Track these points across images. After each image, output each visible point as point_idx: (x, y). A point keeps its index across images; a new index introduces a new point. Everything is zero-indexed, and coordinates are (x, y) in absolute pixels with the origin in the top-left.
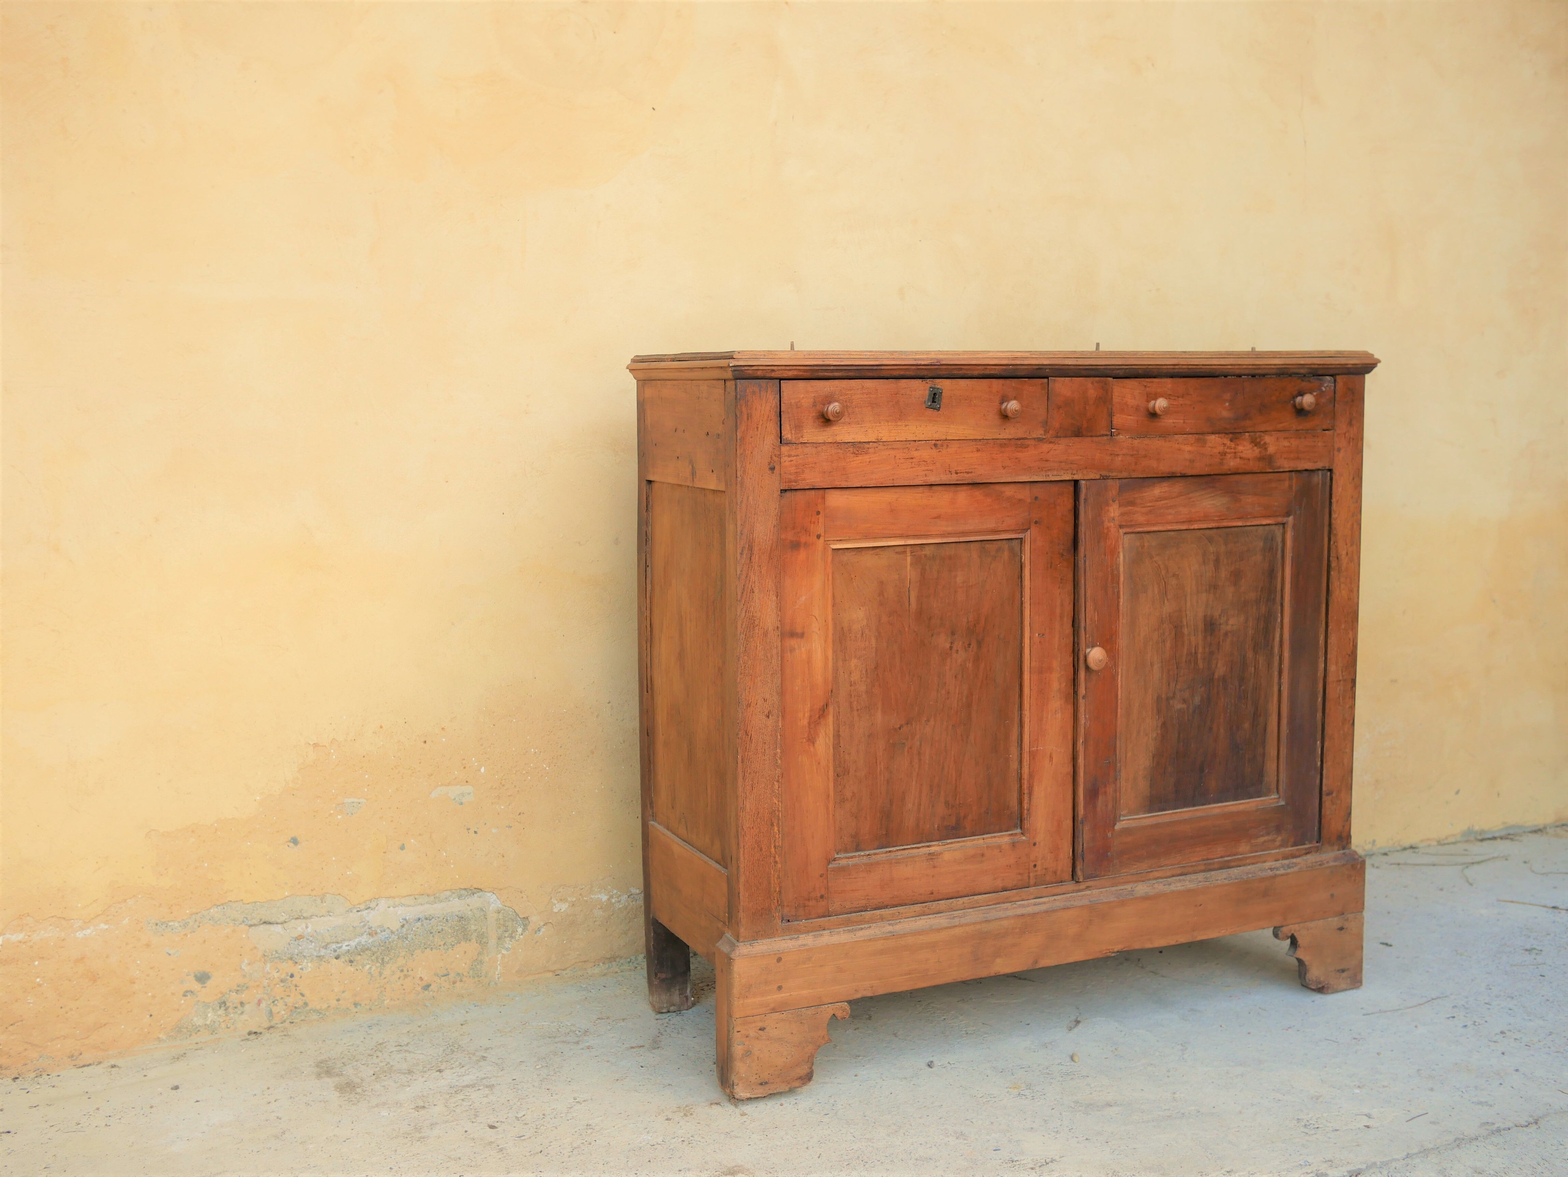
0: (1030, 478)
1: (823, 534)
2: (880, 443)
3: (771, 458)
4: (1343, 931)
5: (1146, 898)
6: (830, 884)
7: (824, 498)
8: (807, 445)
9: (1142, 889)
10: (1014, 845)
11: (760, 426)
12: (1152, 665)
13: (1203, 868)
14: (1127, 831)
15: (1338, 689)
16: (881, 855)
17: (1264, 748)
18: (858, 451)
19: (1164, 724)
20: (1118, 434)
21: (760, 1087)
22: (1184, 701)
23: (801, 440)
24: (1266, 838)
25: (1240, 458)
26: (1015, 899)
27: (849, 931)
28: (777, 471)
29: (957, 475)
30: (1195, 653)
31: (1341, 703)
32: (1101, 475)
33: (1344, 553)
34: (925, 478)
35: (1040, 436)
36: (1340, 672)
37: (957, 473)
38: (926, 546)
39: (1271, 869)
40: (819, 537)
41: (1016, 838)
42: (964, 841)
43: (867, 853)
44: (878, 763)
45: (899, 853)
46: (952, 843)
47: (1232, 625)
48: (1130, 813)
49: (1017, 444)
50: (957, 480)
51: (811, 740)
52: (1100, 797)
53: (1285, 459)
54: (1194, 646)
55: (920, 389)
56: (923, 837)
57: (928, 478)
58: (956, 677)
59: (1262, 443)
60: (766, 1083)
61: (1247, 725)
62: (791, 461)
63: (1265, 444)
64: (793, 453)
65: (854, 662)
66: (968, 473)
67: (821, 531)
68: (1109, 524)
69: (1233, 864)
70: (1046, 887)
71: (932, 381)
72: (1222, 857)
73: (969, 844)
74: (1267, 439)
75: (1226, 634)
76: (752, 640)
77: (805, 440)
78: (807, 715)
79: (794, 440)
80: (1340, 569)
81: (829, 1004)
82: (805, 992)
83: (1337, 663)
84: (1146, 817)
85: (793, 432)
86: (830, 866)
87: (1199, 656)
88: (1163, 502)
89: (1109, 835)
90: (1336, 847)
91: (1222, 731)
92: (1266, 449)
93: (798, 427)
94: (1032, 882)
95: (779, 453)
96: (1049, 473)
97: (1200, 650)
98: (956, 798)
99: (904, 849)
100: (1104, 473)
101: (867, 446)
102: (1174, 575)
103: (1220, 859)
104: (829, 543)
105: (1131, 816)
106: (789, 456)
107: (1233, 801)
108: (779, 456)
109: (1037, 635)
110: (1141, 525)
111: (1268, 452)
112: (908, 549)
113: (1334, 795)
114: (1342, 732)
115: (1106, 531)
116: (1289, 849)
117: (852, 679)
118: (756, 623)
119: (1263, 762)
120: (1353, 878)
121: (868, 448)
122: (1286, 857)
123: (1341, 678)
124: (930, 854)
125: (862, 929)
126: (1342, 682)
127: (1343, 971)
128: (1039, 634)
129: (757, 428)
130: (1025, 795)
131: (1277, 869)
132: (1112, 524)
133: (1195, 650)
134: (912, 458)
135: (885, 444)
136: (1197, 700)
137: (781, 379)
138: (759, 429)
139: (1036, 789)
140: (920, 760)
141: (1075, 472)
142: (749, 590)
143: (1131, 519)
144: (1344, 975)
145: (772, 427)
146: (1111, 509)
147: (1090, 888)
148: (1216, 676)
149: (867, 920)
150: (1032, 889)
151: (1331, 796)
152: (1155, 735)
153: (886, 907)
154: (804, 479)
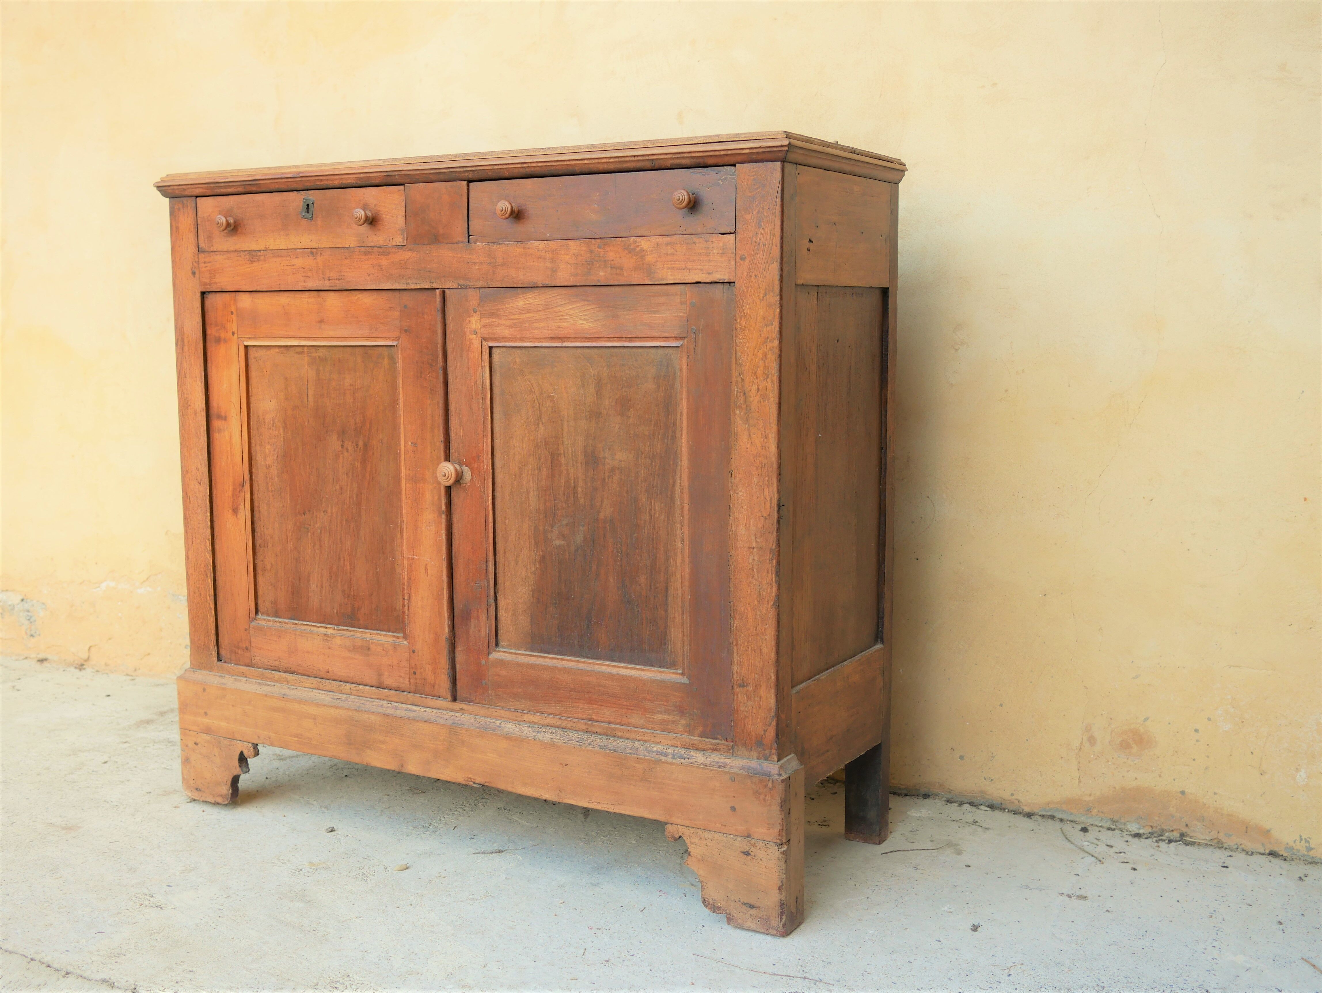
0: (392, 285)
1: (236, 332)
2: (268, 251)
3: (193, 264)
4: (749, 858)
5: (508, 737)
6: (252, 639)
7: (235, 300)
8: (217, 253)
9: (510, 727)
10: (395, 646)
11: (184, 237)
12: (528, 492)
13: (583, 727)
14: (502, 663)
15: (751, 557)
16: (289, 624)
17: (666, 611)
18: (252, 258)
19: (543, 559)
20: (475, 242)
21: (196, 791)
22: (563, 536)
23: (212, 249)
24: (666, 717)
25: (611, 267)
26: (394, 699)
27: (259, 683)
28: (197, 275)
29: (329, 282)
30: (574, 486)
31: (756, 576)
32: (458, 284)
33: (754, 388)
34: (304, 284)
35: (400, 244)
36: (753, 537)
37: (329, 280)
38: (319, 349)
39: (658, 753)
40: (233, 334)
41: (398, 641)
42: (353, 631)
43: (280, 620)
44: (289, 542)
45: (303, 627)
46: (344, 630)
47: (620, 461)
48: (510, 646)
49: (379, 252)
50: (330, 286)
51: (235, 511)
52: (472, 621)
53: (669, 268)
54: (573, 478)
55: (296, 200)
56: (325, 620)
57: (306, 284)
58: (347, 474)
59: (638, 249)
60: (200, 790)
61: (642, 580)
62: (206, 267)
63: (642, 250)
64: (207, 260)
65: (268, 448)
66: (339, 279)
67: (235, 329)
68: (471, 336)
69: (618, 733)
70: (422, 697)
71: (305, 193)
72: (610, 723)
73: (358, 635)
74: (644, 244)
75: (612, 470)
76: (186, 417)
77: (214, 248)
78: (231, 488)
79: (207, 249)
80: (748, 408)
81: (240, 740)
82: (224, 724)
83: (748, 525)
84: (523, 655)
85: (206, 241)
86: (252, 624)
87: (580, 490)
88: (528, 315)
89: (483, 662)
90: (755, 755)
91: (611, 580)
92: (642, 258)
93: (210, 238)
94: (413, 688)
95: (197, 260)
96: (409, 281)
97: (581, 483)
98: (351, 589)
99: (307, 625)
100: (462, 282)
101: (259, 254)
102: (549, 397)
103: (606, 725)
104: (242, 339)
105: (511, 649)
106: (205, 263)
107: (628, 663)
108: (198, 262)
109: (410, 443)
110: (504, 339)
111: (647, 260)
112: (306, 349)
113: (750, 688)
114: (758, 613)
115: (468, 343)
116: (696, 739)
117: (267, 463)
118: (189, 403)
119: (666, 627)
120: (762, 797)
121: (260, 256)
122: (686, 746)
123: (754, 545)
124: (325, 635)
125: (268, 685)
126: (755, 550)
127: (751, 907)
128: (412, 443)
129: (183, 238)
130: (406, 601)
131: (665, 755)
132: (474, 336)
133: (574, 483)
134: (293, 265)
135: (273, 251)
136: (579, 539)
137: (197, 197)
138: (184, 239)
139: (413, 596)
140: (321, 547)
141: (433, 280)
142: (183, 376)
143: (494, 331)
144: (753, 911)
145: (191, 237)
146: (473, 320)
147: (464, 712)
148: (602, 516)
149: (276, 679)
150: (409, 695)
151: (745, 689)
152: (533, 569)
153: (293, 673)
154: (216, 283)
